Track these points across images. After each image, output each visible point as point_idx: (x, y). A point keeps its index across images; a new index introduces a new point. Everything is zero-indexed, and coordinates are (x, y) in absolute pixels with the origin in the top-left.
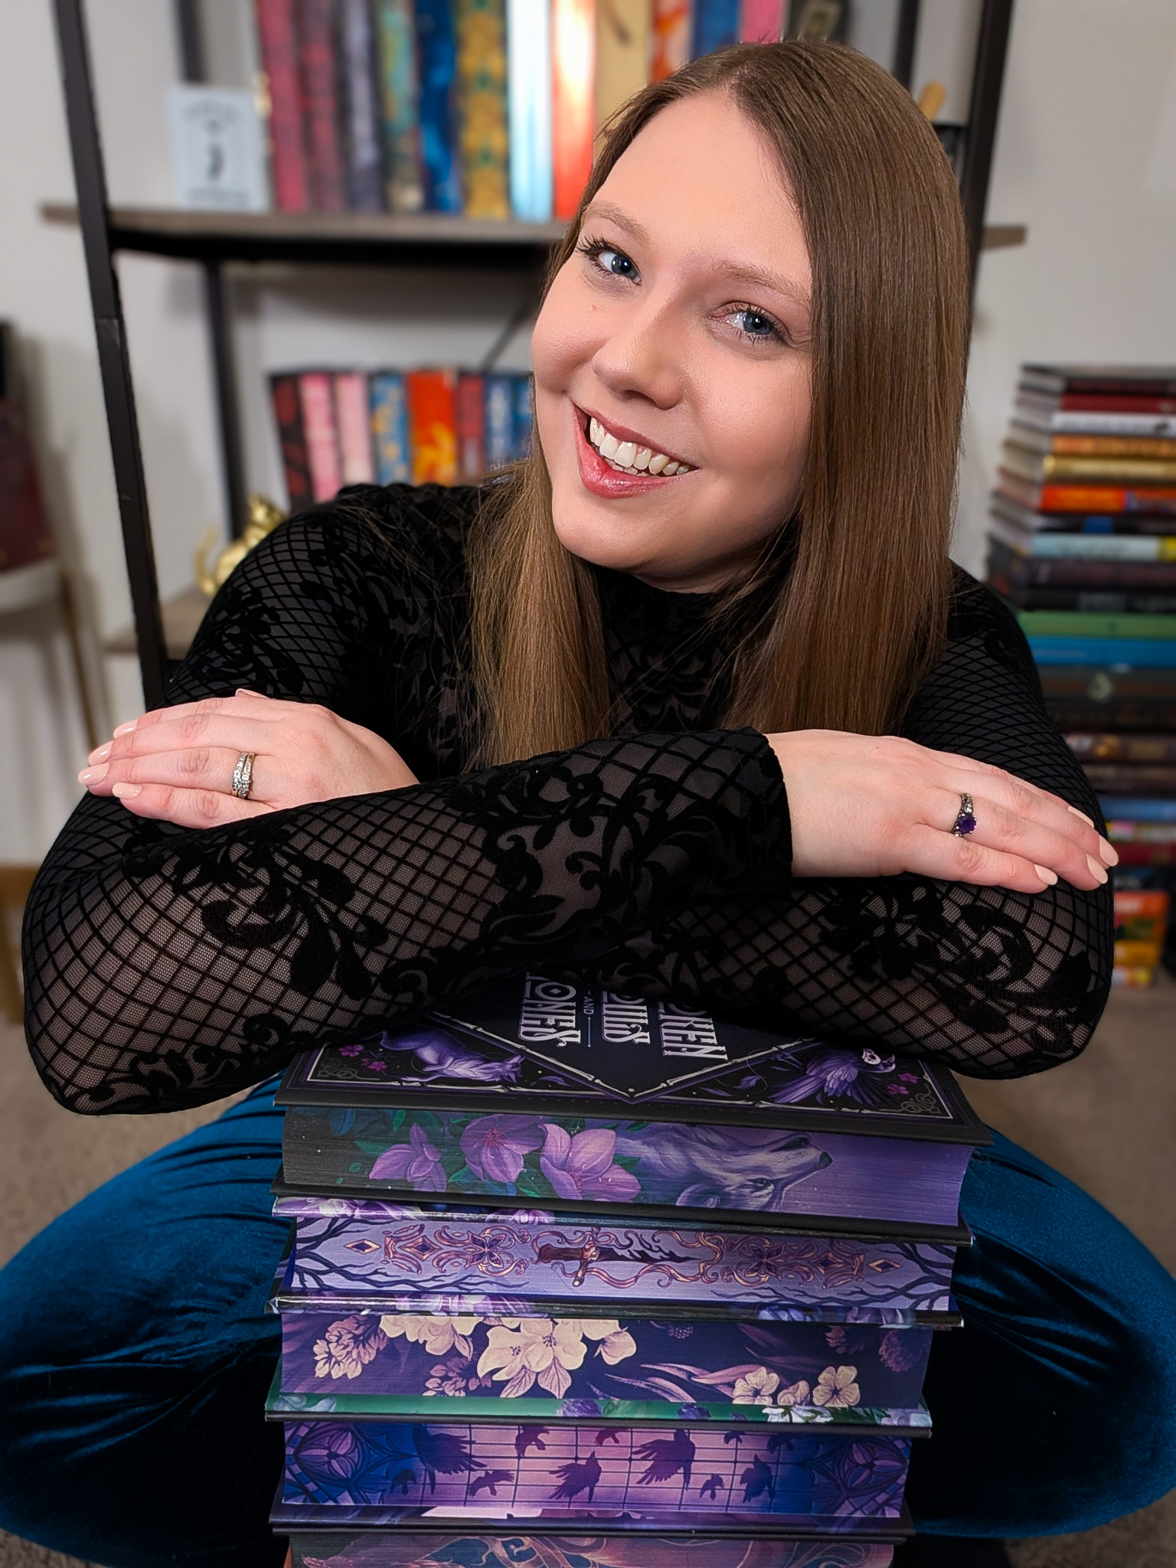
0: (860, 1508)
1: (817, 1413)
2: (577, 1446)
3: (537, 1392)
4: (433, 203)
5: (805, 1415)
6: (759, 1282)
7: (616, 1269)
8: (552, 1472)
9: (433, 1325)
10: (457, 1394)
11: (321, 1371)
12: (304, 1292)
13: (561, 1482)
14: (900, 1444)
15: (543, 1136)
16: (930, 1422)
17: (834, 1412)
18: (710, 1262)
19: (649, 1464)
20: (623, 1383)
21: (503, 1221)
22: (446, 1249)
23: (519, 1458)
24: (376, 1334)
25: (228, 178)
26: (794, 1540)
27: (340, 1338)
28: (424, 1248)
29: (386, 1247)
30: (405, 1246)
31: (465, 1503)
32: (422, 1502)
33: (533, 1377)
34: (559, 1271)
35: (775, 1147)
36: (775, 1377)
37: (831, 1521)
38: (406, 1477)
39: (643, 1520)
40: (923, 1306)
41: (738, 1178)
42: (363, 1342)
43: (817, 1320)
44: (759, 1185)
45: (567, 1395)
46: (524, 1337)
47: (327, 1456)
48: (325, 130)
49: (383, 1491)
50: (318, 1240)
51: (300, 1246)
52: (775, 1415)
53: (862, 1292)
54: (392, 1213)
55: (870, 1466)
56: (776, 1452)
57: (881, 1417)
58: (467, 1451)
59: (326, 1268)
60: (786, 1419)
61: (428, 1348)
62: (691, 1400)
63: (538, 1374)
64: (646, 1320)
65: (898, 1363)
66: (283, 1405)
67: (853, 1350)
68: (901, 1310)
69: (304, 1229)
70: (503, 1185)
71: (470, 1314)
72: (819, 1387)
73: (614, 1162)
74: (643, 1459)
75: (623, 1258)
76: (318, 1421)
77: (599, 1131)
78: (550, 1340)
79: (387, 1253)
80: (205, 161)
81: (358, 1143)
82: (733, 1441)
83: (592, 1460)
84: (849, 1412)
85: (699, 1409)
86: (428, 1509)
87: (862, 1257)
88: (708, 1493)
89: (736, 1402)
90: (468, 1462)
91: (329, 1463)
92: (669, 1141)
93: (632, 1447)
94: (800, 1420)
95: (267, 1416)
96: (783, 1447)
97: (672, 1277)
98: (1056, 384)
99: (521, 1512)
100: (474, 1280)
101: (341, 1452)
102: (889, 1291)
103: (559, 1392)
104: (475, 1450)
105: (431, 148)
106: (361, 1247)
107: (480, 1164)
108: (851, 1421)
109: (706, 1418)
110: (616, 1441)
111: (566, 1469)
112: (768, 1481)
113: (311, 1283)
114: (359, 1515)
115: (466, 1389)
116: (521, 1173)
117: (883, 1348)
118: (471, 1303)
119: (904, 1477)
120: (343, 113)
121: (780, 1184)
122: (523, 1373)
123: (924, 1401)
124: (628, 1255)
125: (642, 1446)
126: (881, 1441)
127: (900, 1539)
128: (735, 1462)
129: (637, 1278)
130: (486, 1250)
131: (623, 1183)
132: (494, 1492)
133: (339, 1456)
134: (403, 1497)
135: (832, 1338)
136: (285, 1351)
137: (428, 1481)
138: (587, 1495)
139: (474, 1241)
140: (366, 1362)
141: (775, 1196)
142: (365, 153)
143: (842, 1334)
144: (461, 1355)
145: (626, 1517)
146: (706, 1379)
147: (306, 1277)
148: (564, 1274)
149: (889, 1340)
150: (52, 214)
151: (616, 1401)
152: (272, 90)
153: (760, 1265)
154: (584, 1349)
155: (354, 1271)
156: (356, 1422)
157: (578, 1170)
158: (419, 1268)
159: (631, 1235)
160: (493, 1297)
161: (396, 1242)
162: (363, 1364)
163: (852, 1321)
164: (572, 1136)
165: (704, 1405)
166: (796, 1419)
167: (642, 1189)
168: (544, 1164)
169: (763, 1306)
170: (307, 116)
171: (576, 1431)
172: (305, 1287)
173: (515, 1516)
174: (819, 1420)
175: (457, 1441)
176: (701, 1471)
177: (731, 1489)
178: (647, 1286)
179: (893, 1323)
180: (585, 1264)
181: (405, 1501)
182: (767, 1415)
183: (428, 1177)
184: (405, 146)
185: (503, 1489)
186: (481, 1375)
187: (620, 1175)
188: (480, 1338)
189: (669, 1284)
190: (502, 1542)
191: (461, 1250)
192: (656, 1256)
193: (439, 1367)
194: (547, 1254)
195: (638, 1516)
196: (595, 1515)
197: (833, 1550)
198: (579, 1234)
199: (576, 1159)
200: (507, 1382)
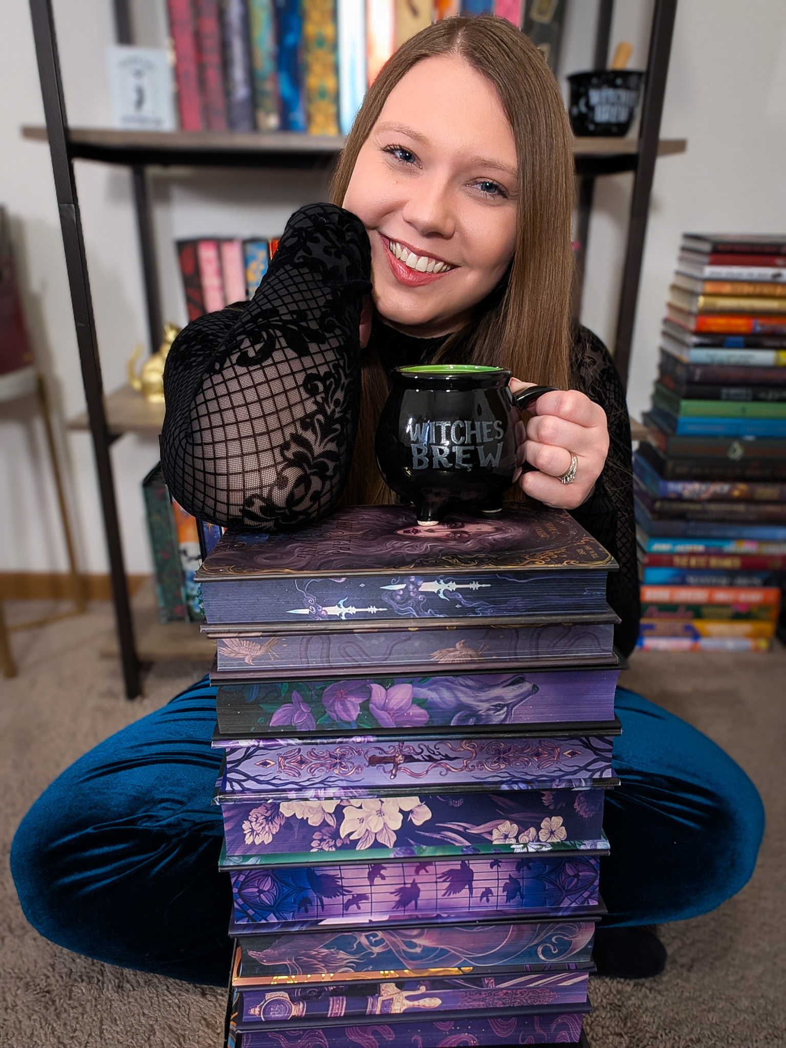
0: (575, 901)
1: (543, 846)
2: (404, 876)
3: (377, 845)
4: (286, 125)
5: (536, 847)
6: (499, 769)
7: (415, 767)
8: (392, 893)
9: (311, 807)
10: (330, 849)
11: (249, 840)
12: (233, 792)
13: (397, 898)
14: (593, 862)
15: (370, 691)
16: (609, 846)
17: (552, 844)
18: (469, 759)
19: (447, 884)
20: (426, 836)
21: (346, 743)
22: (314, 762)
23: (371, 885)
24: (278, 815)
25: (148, 108)
26: (536, 923)
27: (257, 819)
28: (302, 762)
29: (279, 763)
30: (290, 762)
31: (343, 915)
32: (317, 917)
33: (374, 836)
34: (382, 771)
35: (505, 684)
36: (515, 826)
37: (559, 910)
38: (305, 903)
39: (448, 917)
40: (597, 776)
41: (485, 706)
42: (271, 820)
43: (535, 788)
44: (498, 708)
45: (395, 845)
46: (364, 811)
47: (258, 892)
48: (213, 75)
49: (294, 911)
50: (239, 762)
51: (229, 766)
52: (518, 849)
53: (560, 770)
54: (281, 742)
55: (577, 876)
56: (521, 872)
57: (580, 845)
58: (340, 884)
59: (245, 778)
60: (525, 850)
61: (310, 822)
62: (468, 844)
63: (376, 834)
64: (434, 795)
65: (586, 812)
66: (229, 861)
67: (559, 807)
68: (584, 779)
69: (231, 756)
70: (348, 723)
71: (331, 798)
72: (542, 831)
73: (413, 703)
74: (444, 881)
75: (418, 760)
76: (251, 870)
77: (403, 685)
78: (380, 813)
79: (280, 767)
80: (133, 97)
81: (261, 706)
82: (495, 867)
83: (414, 884)
84: (562, 844)
85: (473, 848)
86: (321, 921)
87: (559, 749)
88: (485, 898)
89: (495, 843)
90: (341, 890)
91: (259, 896)
92: (443, 687)
93: (436, 874)
94: (534, 850)
95: (219, 869)
96: (525, 868)
97: (448, 769)
98: (706, 247)
99: (376, 918)
100: (332, 779)
101: (266, 889)
102: (576, 768)
103: (390, 844)
104: (345, 883)
105: (285, 88)
106: (265, 764)
107: (335, 711)
108: (563, 848)
109: (477, 852)
110: (427, 871)
111: (399, 891)
112: (519, 889)
113: (237, 787)
114: (281, 927)
115: (335, 846)
116: (359, 715)
117: (576, 804)
118: (331, 792)
119: (597, 882)
120: (226, 64)
121: (510, 706)
122: (367, 834)
123: (604, 834)
124: (421, 758)
125: (443, 873)
126: (580, 860)
127: (598, 918)
128: (498, 879)
129: (427, 771)
130: (337, 761)
131: (419, 715)
132: (359, 908)
133: (265, 891)
134: (305, 914)
135: (546, 800)
136: (226, 829)
137: (319, 904)
138: (414, 906)
139: (330, 755)
140: (274, 833)
141: (508, 714)
142: (241, 92)
143: (551, 797)
144: (329, 826)
145: (439, 916)
146: (475, 830)
147: (234, 784)
148: (385, 772)
149: (579, 799)
150: (29, 133)
151: (424, 847)
152: (176, 48)
153: (499, 759)
154: (401, 817)
155: (262, 778)
156: (273, 870)
157: (392, 710)
158: (299, 774)
159: (421, 746)
160: (344, 788)
161: (285, 760)
162: (273, 834)
163: (555, 787)
164: (386, 690)
165: (475, 846)
166: (531, 850)
167: (430, 717)
168: (372, 708)
169: (502, 783)
170: (201, 67)
171: (403, 867)
172: (234, 790)
173: (374, 920)
174: (544, 849)
175: (333, 878)
176: (479, 886)
177: (498, 896)
178: (433, 776)
179: (579, 786)
180: (396, 765)
181: (307, 917)
182: (514, 849)
183: (305, 722)
184: (268, 86)
185: (364, 905)
186: (343, 836)
187: (417, 711)
188: (339, 813)
189: (446, 774)
190: (366, 936)
191: (323, 762)
192: (438, 758)
193: (317, 833)
194: (373, 761)
195: (445, 915)
196: (420, 916)
197: (560, 928)
198: (391, 748)
199: (390, 703)
200: (359, 840)
